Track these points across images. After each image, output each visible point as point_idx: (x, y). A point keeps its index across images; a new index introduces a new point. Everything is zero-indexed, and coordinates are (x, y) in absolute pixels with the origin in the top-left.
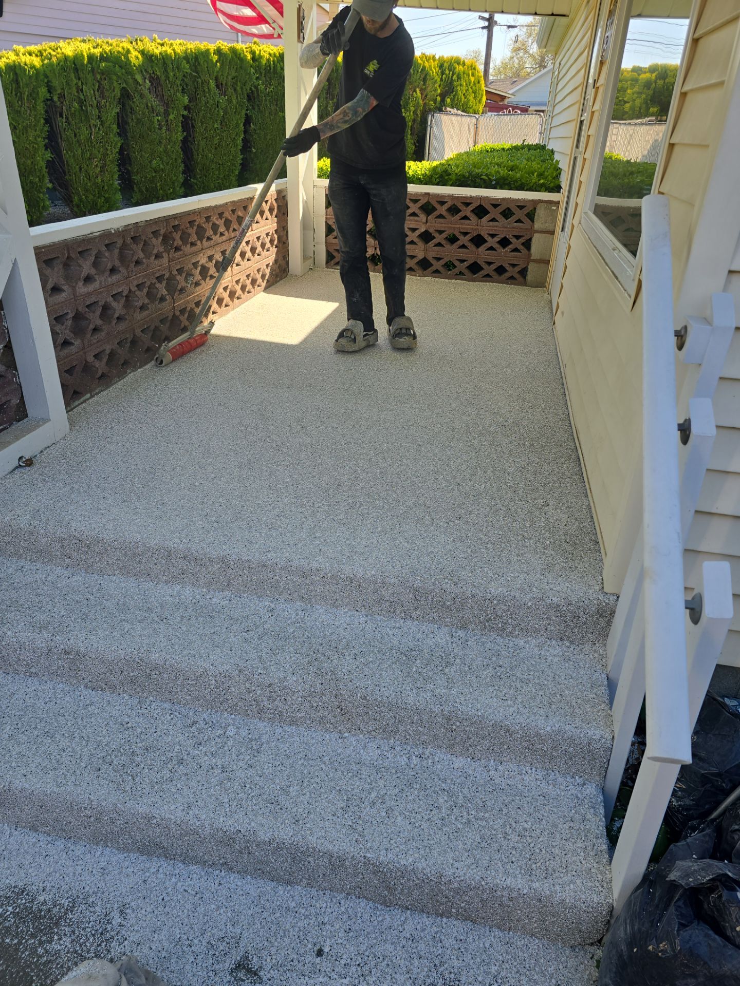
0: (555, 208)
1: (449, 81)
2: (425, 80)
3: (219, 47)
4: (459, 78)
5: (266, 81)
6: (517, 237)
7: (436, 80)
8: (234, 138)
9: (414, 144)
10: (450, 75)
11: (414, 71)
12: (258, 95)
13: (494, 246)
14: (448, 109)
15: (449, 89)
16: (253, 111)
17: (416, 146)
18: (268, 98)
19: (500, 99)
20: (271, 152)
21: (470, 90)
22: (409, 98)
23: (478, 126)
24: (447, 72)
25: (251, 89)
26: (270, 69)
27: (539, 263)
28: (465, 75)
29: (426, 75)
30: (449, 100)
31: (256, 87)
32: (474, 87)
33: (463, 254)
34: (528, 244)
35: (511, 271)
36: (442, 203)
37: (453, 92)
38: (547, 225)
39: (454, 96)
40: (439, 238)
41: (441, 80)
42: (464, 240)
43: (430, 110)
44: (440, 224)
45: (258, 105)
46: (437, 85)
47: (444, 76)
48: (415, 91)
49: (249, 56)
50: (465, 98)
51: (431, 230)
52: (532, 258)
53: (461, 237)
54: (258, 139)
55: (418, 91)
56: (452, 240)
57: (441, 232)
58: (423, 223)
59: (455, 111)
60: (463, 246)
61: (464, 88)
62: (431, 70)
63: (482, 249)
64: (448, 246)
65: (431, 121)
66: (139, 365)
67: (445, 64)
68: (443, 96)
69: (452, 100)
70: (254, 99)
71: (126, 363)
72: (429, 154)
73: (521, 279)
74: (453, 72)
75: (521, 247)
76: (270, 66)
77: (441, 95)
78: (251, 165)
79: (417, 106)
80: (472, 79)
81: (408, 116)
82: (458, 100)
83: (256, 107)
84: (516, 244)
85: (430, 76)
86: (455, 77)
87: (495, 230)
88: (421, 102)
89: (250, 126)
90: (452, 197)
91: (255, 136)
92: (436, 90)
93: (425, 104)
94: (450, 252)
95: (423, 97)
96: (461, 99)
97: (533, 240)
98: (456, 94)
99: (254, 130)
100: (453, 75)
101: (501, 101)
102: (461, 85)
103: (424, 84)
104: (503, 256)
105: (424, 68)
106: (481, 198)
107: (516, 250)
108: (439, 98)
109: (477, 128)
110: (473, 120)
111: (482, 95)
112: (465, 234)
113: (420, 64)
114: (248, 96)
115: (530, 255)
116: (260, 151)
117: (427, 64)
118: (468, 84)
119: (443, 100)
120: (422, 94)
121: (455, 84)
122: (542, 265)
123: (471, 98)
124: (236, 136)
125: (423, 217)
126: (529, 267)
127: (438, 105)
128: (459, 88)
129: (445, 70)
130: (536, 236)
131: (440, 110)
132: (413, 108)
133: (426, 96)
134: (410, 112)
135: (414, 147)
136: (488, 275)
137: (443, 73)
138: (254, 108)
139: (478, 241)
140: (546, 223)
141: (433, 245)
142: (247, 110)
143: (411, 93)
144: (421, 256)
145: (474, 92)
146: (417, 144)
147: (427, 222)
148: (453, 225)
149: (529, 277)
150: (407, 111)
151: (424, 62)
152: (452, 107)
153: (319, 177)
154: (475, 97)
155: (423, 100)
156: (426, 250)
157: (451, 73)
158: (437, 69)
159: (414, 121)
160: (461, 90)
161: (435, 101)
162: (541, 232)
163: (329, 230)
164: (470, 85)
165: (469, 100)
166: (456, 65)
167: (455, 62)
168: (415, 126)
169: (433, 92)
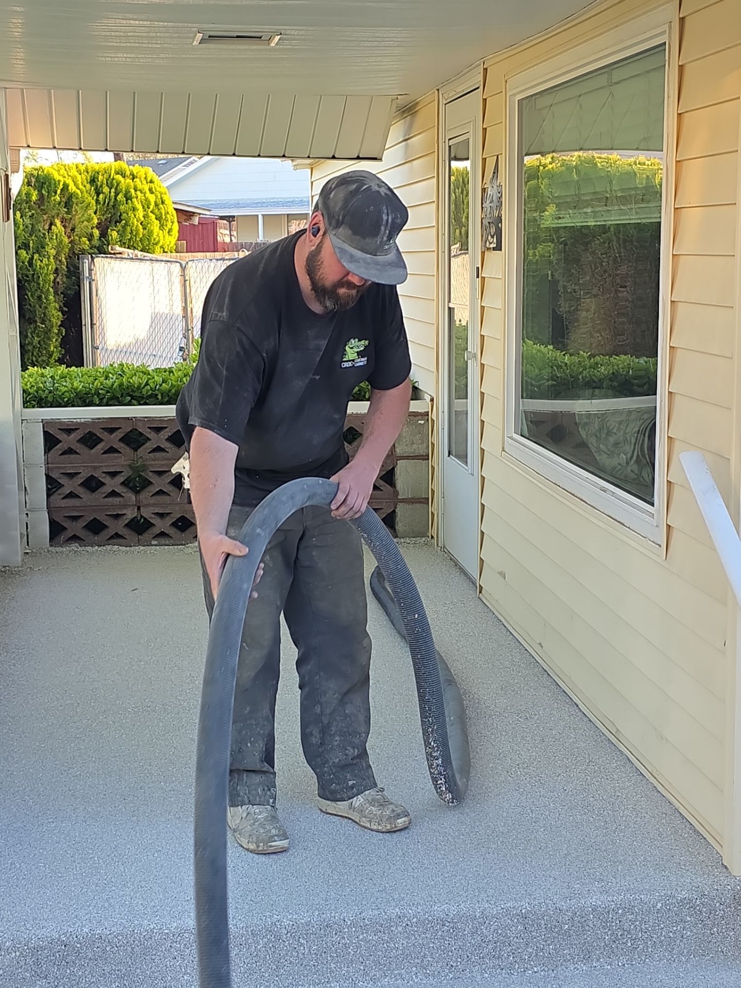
0: (422, 422)
1: (111, 204)
2: (68, 205)
4: (128, 198)
7: (89, 204)
9: (61, 310)
10: (113, 194)
11: (48, 192)
14: (118, 249)
15: (113, 216)
17: (63, 313)
21: (151, 216)
23: (187, 278)
24: (106, 189)
27: (413, 503)
28: (138, 193)
29: (70, 197)
30: (114, 234)
32: (156, 211)
34: (390, 477)
37: (120, 221)
38: (415, 446)
39: (124, 227)
41: (97, 201)
43: (83, 252)
46: (91, 212)
47: (101, 196)
48: (53, 223)
50: (144, 229)
52: (400, 497)
55: (58, 222)
59: (130, 252)
61: (140, 213)
62: (78, 188)
65: (90, 270)
67: (100, 177)
68: (104, 228)
69: (122, 234)
72: (92, 324)
74: (116, 189)
77: (98, 226)
79: (59, 247)
80: (152, 198)
82: (131, 233)
85: (77, 198)
86: (120, 197)
88: (66, 240)
92: (89, 220)
93: (73, 243)
95: (69, 230)
96: (137, 231)
97: (398, 471)
98: (126, 224)
100: (117, 194)
102: (134, 209)
103: (69, 212)
105: (65, 186)
108: (96, 233)
109: (185, 281)
110: (176, 268)
113: (59, 181)
115: (396, 493)
117: (69, 180)
118: (146, 205)
119: (104, 234)
120: (65, 227)
121: (123, 207)
122: (418, 506)
123: (155, 227)
126: (397, 511)
127: (96, 242)
128: (131, 214)
129: (101, 186)
130: (402, 464)
131: (101, 250)
132: (53, 252)
133: (73, 230)
134: (48, 259)
135: (60, 313)
137: (98, 192)
140: (413, 444)
143: (47, 227)
145: (158, 218)
146: (66, 309)
149: (399, 527)
151: (63, 177)
152: (123, 244)
153: (25, 405)
154: (162, 227)
155: (69, 237)
157: (113, 190)
158: (88, 186)
159: (56, 271)
160: (135, 217)
161: (90, 237)
162: (407, 458)
163: (52, 485)
164: (149, 208)
165: (151, 233)
166: (119, 177)
167: (117, 173)
168: (58, 280)
169: (86, 223)
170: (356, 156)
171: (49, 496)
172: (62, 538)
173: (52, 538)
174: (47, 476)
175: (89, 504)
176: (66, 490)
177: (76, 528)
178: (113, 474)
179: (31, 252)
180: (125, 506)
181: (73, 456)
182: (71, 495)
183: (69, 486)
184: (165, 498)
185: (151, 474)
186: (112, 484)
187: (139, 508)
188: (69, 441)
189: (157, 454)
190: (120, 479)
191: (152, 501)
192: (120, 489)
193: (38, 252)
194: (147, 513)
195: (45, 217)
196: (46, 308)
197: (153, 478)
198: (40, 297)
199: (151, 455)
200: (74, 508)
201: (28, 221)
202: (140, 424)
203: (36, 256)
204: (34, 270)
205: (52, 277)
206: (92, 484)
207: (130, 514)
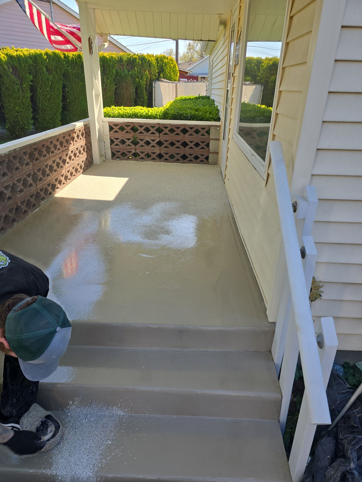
0: (219, 129)
1: (161, 66)
2: (150, 66)
3: (47, 52)
4: (166, 65)
5: (72, 67)
6: (203, 142)
7: (155, 66)
8: (58, 95)
9: (147, 96)
10: (162, 64)
11: (144, 62)
12: (68, 74)
13: (192, 147)
14: (162, 79)
15: (161, 70)
16: (66, 82)
17: (148, 97)
18: (74, 76)
19: (185, 73)
20: (77, 101)
21: (172, 71)
22: (143, 74)
23: (177, 87)
24: (160, 62)
25: (64, 71)
26: (74, 62)
27: (214, 153)
28: (169, 64)
29: (150, 64)
30: (162, 75)
31: (67, 71)
32: (173, 69)
33: (178, 151)
34: (208, 145)
35: (202, 158)
36: (166, 128)
37: (163, 71)
38: (216, 136)
39: (164, 73)
40: (166, 144)
41: (158, 66)
42: (178, 144)
43: (153, 80)
44: (166, 137)
45: (69, 79)
46: (156, 68)
47: (159, 64)
48: (145, 71)
49: (62, 56)
50: (170, 74)
51: (162, 140)
52: (210, 151)
53: (176, 143)
54: (70, 95)
55: (147, 71)
56: (172, 144)
57: (166, 141)
58: (158, 137)
59: (165, 80)
60: (178, 147)
61: (169, 70)
62: (152, 61)
63: (187, 148)
64: (171, 148)
65: (155, 85)
66: (20, 220)
67: (159, 59)
68: (159, 73)
69: (164, 75)
70: (67, 76)
71: (14, 220)
72: (155, 100)
73: (206, 161)
74: (163, 62)
75: (205, 147)
76: (73, 60)
77: (158, 73)
78: (67, 108)
79: (147, 78)
80: (172, 65)
81: (143, 83)
82: (166, 75)
83: (68, 81)
84: (202, 145)
85: (152, 64)
87: (192, 139)
88: (149, 76)
89: (65, 89)
90: (171, 125)
91: (69, 94)
92: (155, 71)
93: (151, 77)
94: (172, 151)
95: (150, 74)
96: (168, 74)
97: (210, 144)
98: (165, 72)
99: (68, 91)
100: (163, 64)
101: (185, 74)
102: (167, 68)
103: (150, 68)
104: (197, 151)
105: (149, 60)
106: (184, 125)
107: (203, 148)
108: (157, 74)
109: (176, 88)
110: (175, 85)
111: (177, 73)
112: (178, 141)
113: (147, 59)
114: (63, 75)
115: (209, 150)
116: (71, 101)
117: (150, 59)
118: (170, 68)
119: (159, 75)
120: (149, 72)
121: (164, 68)
122: (215, 155)
123: (172, 74)
124: (58, 94)
125: (157, 134)
126: (209, 156)
127: (157, 77)
129: (159, 61)
130: (211, 141)
131: (158, 80)
132: (145, 79)
133: (151, 73)
134: (144, 81)
135: (147, 97)
136: (191, 160)
137: (158, 63)
138: (67, 81)
139: (185, 144)
140: (215, 135)
141: (163, 147)
142: (63, 82)
143: (144, 72)
144: (158, 152)
145: (174, 71)
146: (149, 96)
147: (159, 136)
148: (172, 137)
149: (210, 160)
150: (143, 80)
151: (148, 58)
152: (164, 78)
153: (105, 117)
154: (174, 74)
155: (150, 75)
156: (160, 150)
157: (162, 63)
158: (155, 61)
159: (146, 85)
160: (167, 70)
161: (155, 76)
162: (213, 139)
163: (112, 142)
164: (171, 68)
165: (171, 75)
166: (164, 59)
167: (163, 58)
168: (147, 87)
169: (154, 71)
170: (208, 40)
171: (111, 145)
172: (115, 157)
173: (112, 157)
174: (110, 138)
175: (122, 148)
176: (115, 143)
177: (118, 154)
178: (129, 139)
179: (139, 79)
180: (132, 149)
181: (117, 133)
182: (117, 145)
183: (116, 142)
184: (143, 148)
185: (139, 140)
186: (128, 142)
187: (136, 150)
188: (116, 128)
189: (141, 134)
190: (130, 141)
191: (139, 148)
192: (130, 144)
193: (141, 79)
194: (138, 151)
195: (143, 69)
196: (143, 95)
197: (140, 141)
198: (141, 92)
199: (139, 134)
200: (118, 148)
201: (139, 70)
202: (136, 124)
203: (141, 80)
204: (140, 84)
205: (145, 86)
206: (123, 142)
207: (133, 151)
